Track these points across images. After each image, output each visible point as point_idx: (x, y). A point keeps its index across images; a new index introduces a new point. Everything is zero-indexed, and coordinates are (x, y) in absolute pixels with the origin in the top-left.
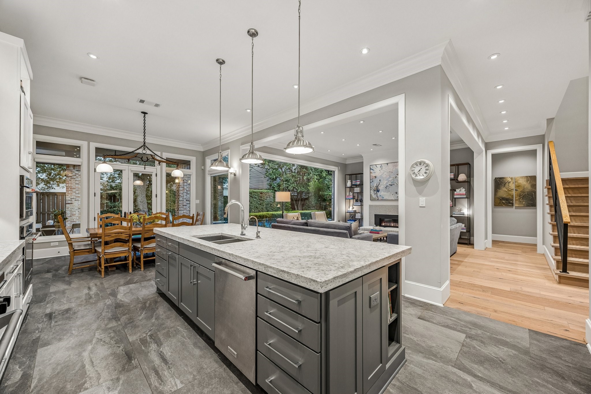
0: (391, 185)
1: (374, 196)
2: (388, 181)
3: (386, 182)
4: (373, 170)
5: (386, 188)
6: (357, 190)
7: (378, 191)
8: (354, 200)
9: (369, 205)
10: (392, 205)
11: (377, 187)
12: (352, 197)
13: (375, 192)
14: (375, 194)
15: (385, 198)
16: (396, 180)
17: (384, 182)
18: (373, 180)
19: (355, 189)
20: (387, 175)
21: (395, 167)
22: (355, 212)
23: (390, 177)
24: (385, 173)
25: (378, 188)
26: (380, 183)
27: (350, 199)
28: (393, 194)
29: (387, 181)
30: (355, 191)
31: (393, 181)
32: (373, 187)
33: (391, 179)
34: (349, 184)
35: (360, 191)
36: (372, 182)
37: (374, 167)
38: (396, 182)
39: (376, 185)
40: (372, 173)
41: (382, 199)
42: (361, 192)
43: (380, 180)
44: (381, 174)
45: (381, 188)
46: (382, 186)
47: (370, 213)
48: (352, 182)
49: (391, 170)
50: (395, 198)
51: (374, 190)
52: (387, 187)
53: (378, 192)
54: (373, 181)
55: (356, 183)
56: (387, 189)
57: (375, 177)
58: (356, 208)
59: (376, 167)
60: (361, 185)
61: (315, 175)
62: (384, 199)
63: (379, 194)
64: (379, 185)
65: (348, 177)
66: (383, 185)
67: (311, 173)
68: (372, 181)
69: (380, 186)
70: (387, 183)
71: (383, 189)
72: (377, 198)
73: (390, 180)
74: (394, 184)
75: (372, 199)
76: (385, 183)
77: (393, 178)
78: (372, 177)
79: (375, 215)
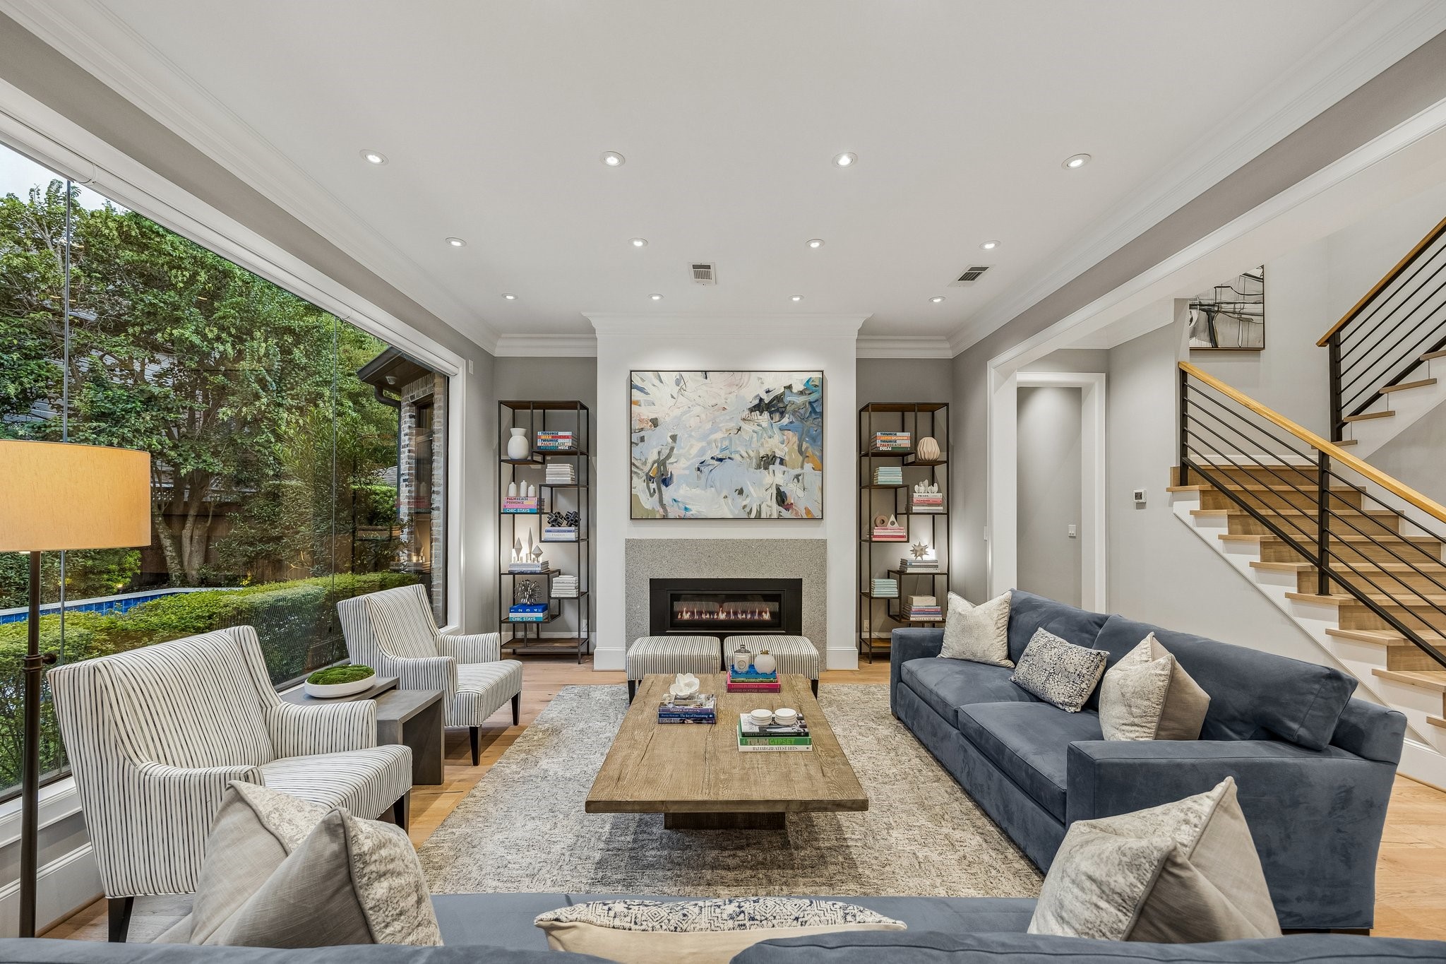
0: (721, 460)
1: (648, 503)
2: (709, 443)
3: (697, 447)
4: (641, 390)
5: (699, 469)
6: (560, 473)
7: (666, 481)
8: (545, 518)
9: (628, 541)
10: (722, 540)
11: (662, 463)
12: (532, 503)
13: (653, 486)
14: (652, 495)
15: (694, 512)
16: (737, 442)
17: (692, 446)
18: (642, 434)
19: (551, 468)
20: (703, 416)
21: (735, 388)
22: (548, 574)
23: (715, 429)
24: (697, 410)
25: (665, 467)
26: (672, 449)
27: (514, 514)
28: (725, 497)
29: (704, 444)
30: (550, 479)
31: (726, 443)
32: (645, 463)
33: (719, 435)
34: (517, 445)
35: (572, 479)
36: (641, 444)
37: (648, 381)
38: (739, 449)
39: (655, 457)
40: (637, 403)
41: (682, 513)
42: (584, 484)
43: (674, 438)
44: (677, 412)
45: (677, 468)
46: (683, 463)
47: (629, 575)
48: (531, 438)
49: (721, 402)
50: (737, 512)
51: (650, 479)
52: (702, 468)
53: (663, 488)
54: (642, 439)
55: (552, 444)
56: (703, 476)
57: (655, 423)
58: (552, 555)
59: (657, 382)
60: (582, 453)
61: (280, 405)
62: (689, 514)
63: (668, 493)
64: (669, 456)
66: (688, 459)
67: (257, 397)
68: (635, 438)
69: (671, 460)
70: (702, 451)
71: (687, 472)
72: (661, 510)
73: (715, 441)
74: (733, 456)
75: (637, 515)
76: (694, 451)
77: (727, 430)
78: (641, 421)
79: (653, 582)
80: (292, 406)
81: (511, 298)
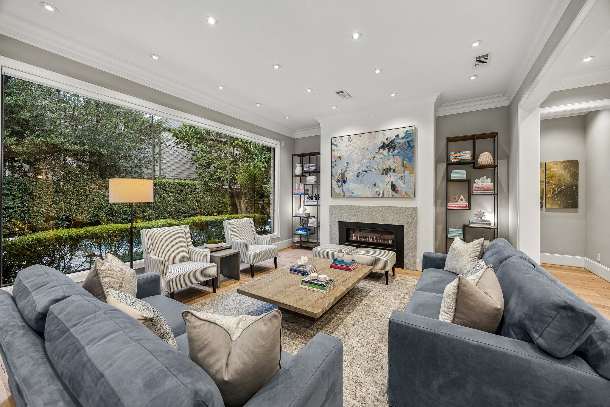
0: (366, 171)
1: (338, 190)
2: (361, 165)
3: (357, 166)
4: (335, 145)
5: (357, 176)
6: (311, 180)
7: (344, 182)
8: (307, 196)
9: (330, 206)
10: (367, 206)
11: (343, 174)
12: (302, 191)
13: (340, 184)
14: (339, 188)
15: (355, 194)
16: (374, 163)
17: (354, 166)
18: (336, 163)
19: (308, 178)
20: (359, 153)
21: (372, 140)
22: (308, 216)
23: (364, 158)
24: (356, 151)
25: (344, 176)
26: (347, 168)
27: (300, 195)
28: (369, 188)
29: (359, 165)
30: (308, 182)
31: (369, 164)
32: (336, 175)
33: (365, 161)
34: (298, 170)
35: (315, 182)
36: (335, 167)
37: (338, 142)
38: (374, 166)
39: (340, 172)
40: (334, 151)
41: (351, 195)
42: (317, 184)
43: (347, 163)
44: (349, 153)
45: (349, 176)
46: (351, 174)
47: (331, 219)
48: (302, 166)
49: (366, 146)
50: (373, 194)
51: (338, 181)
52: (359, 176)
53: (343, 184)
54: (336, 165)
55: (308, 169)
56: (359, 179)
57: (340, 158)
58: (310, 210)
59: (341, 141)
60: (317, 172)
62: (353, 195)
63: (345, 186)
64: (345, 171)
65: (297, 159)
66: (353, 172)
68: (334, 165)
69: (347, 173)
70: (359, 168)
71: (352, 177)
72: (343, 194)
73: (364, 163)
74: (372, 169)
75: (334, 196)
76: (355, 168)
77: (369, 158)
78: (335, 157)
79: (340, 223)
80: (264, 161)
81: (288, 118)
